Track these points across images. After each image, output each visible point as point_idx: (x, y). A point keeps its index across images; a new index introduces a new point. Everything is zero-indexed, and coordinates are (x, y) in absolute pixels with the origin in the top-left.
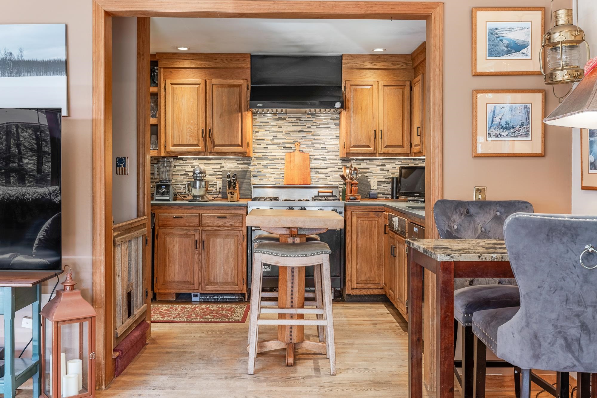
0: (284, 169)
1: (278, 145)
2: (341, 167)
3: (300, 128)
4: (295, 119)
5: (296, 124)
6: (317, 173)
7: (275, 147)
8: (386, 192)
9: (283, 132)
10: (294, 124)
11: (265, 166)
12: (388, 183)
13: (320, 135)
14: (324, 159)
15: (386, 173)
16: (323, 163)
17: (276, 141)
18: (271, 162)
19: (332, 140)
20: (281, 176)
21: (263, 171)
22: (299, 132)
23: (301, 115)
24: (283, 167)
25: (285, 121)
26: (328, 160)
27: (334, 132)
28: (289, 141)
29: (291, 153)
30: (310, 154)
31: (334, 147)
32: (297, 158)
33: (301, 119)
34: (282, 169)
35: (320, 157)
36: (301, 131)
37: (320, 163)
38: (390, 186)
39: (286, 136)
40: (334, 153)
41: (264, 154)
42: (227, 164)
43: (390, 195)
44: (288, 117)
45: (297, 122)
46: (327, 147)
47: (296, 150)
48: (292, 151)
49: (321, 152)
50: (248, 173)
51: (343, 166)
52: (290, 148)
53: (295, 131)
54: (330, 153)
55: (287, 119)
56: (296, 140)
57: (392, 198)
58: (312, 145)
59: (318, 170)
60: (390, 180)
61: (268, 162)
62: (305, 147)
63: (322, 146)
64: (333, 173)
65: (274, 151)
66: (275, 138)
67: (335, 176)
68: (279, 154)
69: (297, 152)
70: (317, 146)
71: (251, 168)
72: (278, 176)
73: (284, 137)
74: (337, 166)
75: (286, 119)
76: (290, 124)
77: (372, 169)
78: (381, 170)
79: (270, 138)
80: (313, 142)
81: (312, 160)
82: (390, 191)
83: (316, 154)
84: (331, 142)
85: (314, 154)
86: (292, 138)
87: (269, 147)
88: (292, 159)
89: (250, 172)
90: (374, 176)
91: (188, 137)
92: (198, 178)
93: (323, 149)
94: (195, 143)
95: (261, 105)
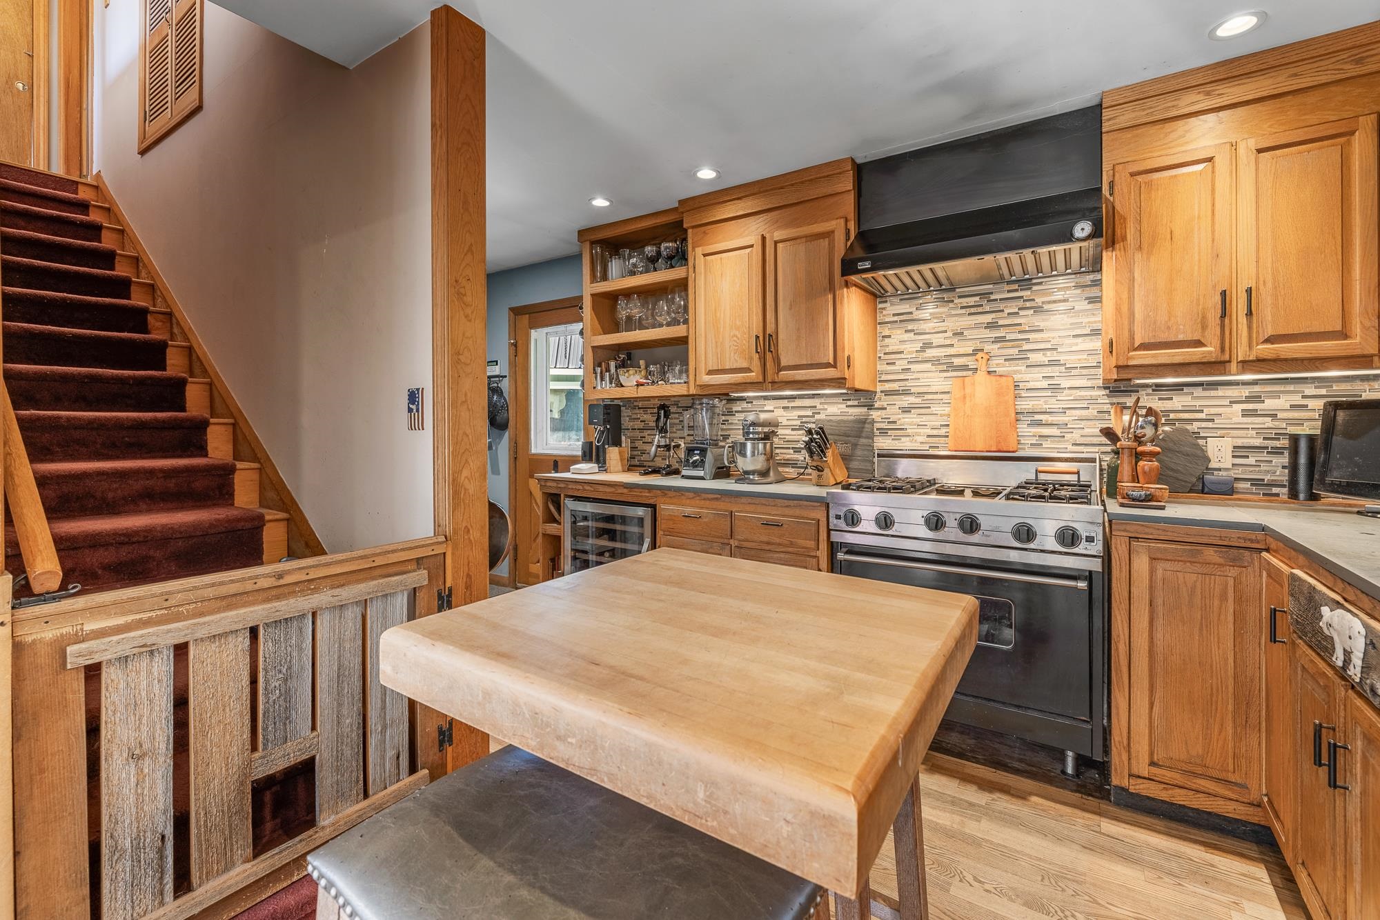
0: (949, 416)
1: (936, 361)
2: (1106, 408)
3: (988, 318)
4: (977, 298)
5: (980, 310)
6: (1040, 424)
7: (928, 366)
8: (1267, 478)
9: (946, 332)
10: (974, 310)
11: (906, 410)
12: (1277, 451)
13: (1042, 330)
14: (1055, 388)
15: (1268, 422)
16: (1053, 400)
17: (931, 353)
18: (918, 400)
19: (1080, 340)
20: (943, 431)
21: (899, 419)
22: (986, 328)
23: (991, 286)
24: (947, 410)
25: (951, 305)
26: (1066, 392)
27: (1085, 320)
28: (962, 351)
29: (966, 379)
30: (1017, 377)
31: (1085, 357)
32: (982, 388)
33: (993, 297)
34: (944, 415)
35: (1045, 384)
36: (991, 326)
37: (1043, 400)
38: (1285, 459)
39: (954, 341)
40: (1085, 372)
41: (902, 383)
42: (826, 406)
43: (1284, 486)
44: (960, 297)
45: (982, 305)
46: (1062, 358)
47: (979, 372)
48: (970, 373)
49: (1048, 371)
50: (867, 426)
51: (1112, 404)
52: (965, 368)
53: (977, 326)
54: (1074, 372)
55: (956, 301)
56: (979, 346)
57: (1294, 494)
58: (1022, 357)
59: (1037, 417)
60: (1285, 442)
61: (912, 399)
62: (1002, 361)
63: (1051, 356)
64: (1083, 424)
65: (926, 375)
66: (927, 346)
67: (1087, 431)
68: (936, 381)
69: (981, 376)
70: (1035, 358)
71: (875, 415)
72: (935, 432)
73: (948, 342)
74: (1095, 406)
75: (953, 301)
76: (963, 311)
77: (1213, 411)
78: (1246, 413)
79: (918, 346)
80: (1026, 347)
81: (1021, 392)
82: (1283, 476)
83: (1035, 379)
84: (1077, 344)
85: (1027, 377)
86: (969, 343)
87: (914, 367)
88: (968, 391)
89: (873, 422)
90: (1219, 433)
91: (732, 354)
92: (751, 436)
93: (1053, 363)
94: (745, 365)
95: (867, 265)
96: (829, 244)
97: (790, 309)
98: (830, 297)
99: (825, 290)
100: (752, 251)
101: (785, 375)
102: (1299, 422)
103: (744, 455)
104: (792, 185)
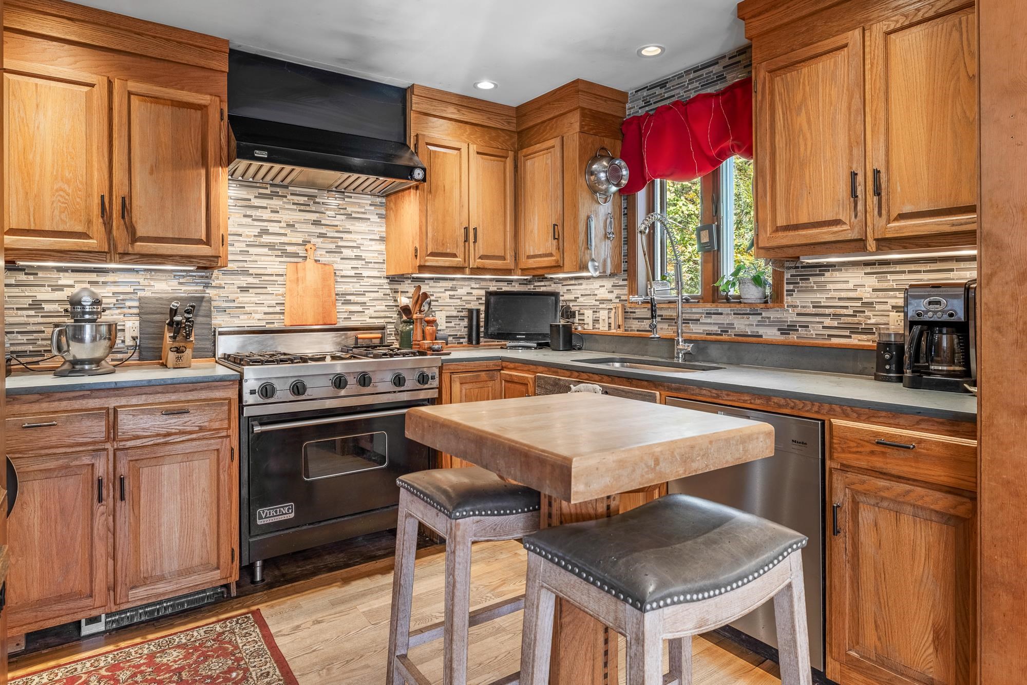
0: (282, 295)
1: (271, 247)
2: (388, 291)
3: (314, 216)
4: (306, 199)
5: (308, 208)
6: (348, 302)
7: (265, 250)
8: (459, 333)
9: (280, 222)
10: (303, 208)
11: (244, 290)
12: (462, 319)
13: (351, 232)
14: (359, 276)
15: (458, 302)
16: (357, 285)
17: (266, 239)
18: (256, 281)
19: (373, 243)
20: (278, 309)
21: (238, 298)
22: (312, 224)
23: (316, 191)
24: (281, 290)
25: (285, 200)
26: (366, 279)
27: (377, 229)
28: (294, 240)
29: (299, 265)
30: (336, 266)
31: (377, 255)
32: (311, 273)
33: (317, 200)
34: (279, 295)
35: (352, 273)
36: (316, 223)
37: (351, 285)
38: (465, 323)
39: (288, 231)
40: (377, 266)
41: (241, 264)
42: (152, 283)
43: (464, 338)
44: (292, 194)
45: (309, 205)
46: (364, 255)
47: (308, 259)
48: (300, 260)
49: (355, 263)
50: (204, 304)
51: (391, 289)
52: (296, 255)
53: (306, 222)
54: (371, 266)
55: (289, 197)
56: (308, 238)
57: (470, 341)
58: (337, 251)
59: (348, 297)
60: (465, 313)
61: (251, 280)
62: (324, 253)
63: (357, 252)
64: (376, 303)
65: (263, 258)
66: (265, 232)
67: (378, 308)
68: (272, 264)
69: (310, 263)
70: (347, 253)
71: (211, 292)
72: (271, 310)
73: (282, 231)
74: (382, 290)
75: (286, 197)
76: (295, 207)
77: (438, 295)
78: (451, 297)
79: (256, 231)
80: (340, 244)
81: (338, 278)
82: (464, 332)
83: (346, 268)
84: (371, 246)
85: (341, 267)
86: (299, 235)
87: (252, 250)
88: (301, 274)
89: (210, 300)
90: (441, 308)
91: (57, 212)
92: (87, 317)
93: (358, 258)
94: (79, 228)
95: (264, 155)
96: (202, 118)
97: (151, 173)
98: (203, 172)
99: (197, 164)
100: (91, 91)
101: (140, 247)
102: (468, 302)
103: (81, 340)
104: (155, 37)
